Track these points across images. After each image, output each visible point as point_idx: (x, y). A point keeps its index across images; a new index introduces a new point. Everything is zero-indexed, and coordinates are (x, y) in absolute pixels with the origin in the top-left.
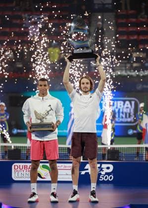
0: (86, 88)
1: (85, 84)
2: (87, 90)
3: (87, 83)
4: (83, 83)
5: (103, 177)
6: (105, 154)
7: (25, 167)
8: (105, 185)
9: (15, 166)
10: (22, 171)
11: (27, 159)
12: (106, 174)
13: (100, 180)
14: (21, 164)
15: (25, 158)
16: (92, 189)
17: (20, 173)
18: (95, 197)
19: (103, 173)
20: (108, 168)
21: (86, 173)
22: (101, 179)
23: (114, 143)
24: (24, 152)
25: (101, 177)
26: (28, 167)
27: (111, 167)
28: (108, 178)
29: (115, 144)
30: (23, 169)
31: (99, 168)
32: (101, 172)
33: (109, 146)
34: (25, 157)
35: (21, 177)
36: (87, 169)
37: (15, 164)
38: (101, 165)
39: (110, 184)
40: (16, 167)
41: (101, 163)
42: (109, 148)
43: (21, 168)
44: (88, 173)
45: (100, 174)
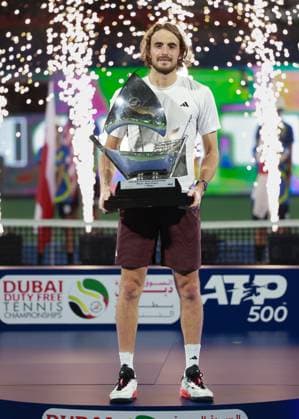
0: (165, 58)
1: (165, 46)
2: (169, 65)
3: (171, 45)
4: (159, 45)
5: (259, 311)
6: (263, 247)
7: (34, 287)
8: (265, 334)
9: (5, 283)
10: (26, 297)
11: (40, 264)
12: (268, 302)
13: (250, 320)
14: (24, 279)
15: (35, 261)
16: (189, 363)
17: (21, 303)
18: (201, 386)
19: (258, 300)
20: (273, 286)
21: (209, 301)
22: (253, 317)
23: (287, 216)
24: (31, 243)
25: (252, 313)
26: (44, 287)
27: (282, 283)
28: (274, 314)
29: (292, 218)
30: (30, 292)
31: (246, 285)
32: (253, 298)
33: (275, 223)
34: (35, 256)
35: (25, 316)
36: (213, 291)
37: (7, 278)
38: (252, 279)
39: (277, 334)
40: (10, 287)
41: (252, 273)
42: (275, 229)
43: (24, 288)
44: (215, 301)
45: (251, 303)
